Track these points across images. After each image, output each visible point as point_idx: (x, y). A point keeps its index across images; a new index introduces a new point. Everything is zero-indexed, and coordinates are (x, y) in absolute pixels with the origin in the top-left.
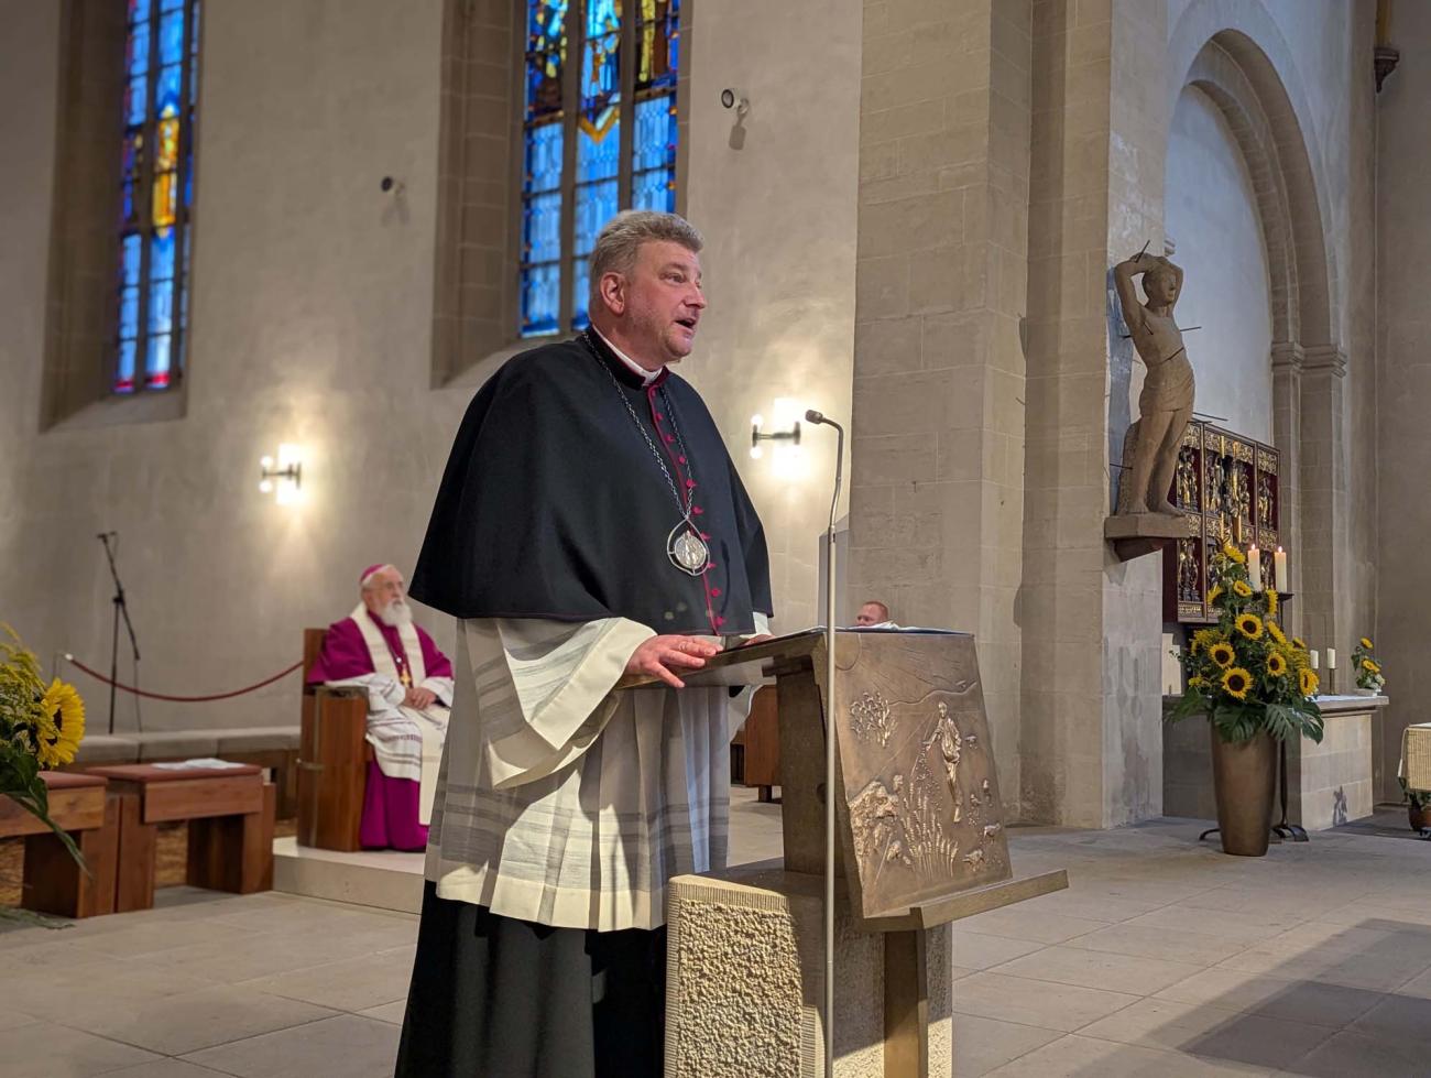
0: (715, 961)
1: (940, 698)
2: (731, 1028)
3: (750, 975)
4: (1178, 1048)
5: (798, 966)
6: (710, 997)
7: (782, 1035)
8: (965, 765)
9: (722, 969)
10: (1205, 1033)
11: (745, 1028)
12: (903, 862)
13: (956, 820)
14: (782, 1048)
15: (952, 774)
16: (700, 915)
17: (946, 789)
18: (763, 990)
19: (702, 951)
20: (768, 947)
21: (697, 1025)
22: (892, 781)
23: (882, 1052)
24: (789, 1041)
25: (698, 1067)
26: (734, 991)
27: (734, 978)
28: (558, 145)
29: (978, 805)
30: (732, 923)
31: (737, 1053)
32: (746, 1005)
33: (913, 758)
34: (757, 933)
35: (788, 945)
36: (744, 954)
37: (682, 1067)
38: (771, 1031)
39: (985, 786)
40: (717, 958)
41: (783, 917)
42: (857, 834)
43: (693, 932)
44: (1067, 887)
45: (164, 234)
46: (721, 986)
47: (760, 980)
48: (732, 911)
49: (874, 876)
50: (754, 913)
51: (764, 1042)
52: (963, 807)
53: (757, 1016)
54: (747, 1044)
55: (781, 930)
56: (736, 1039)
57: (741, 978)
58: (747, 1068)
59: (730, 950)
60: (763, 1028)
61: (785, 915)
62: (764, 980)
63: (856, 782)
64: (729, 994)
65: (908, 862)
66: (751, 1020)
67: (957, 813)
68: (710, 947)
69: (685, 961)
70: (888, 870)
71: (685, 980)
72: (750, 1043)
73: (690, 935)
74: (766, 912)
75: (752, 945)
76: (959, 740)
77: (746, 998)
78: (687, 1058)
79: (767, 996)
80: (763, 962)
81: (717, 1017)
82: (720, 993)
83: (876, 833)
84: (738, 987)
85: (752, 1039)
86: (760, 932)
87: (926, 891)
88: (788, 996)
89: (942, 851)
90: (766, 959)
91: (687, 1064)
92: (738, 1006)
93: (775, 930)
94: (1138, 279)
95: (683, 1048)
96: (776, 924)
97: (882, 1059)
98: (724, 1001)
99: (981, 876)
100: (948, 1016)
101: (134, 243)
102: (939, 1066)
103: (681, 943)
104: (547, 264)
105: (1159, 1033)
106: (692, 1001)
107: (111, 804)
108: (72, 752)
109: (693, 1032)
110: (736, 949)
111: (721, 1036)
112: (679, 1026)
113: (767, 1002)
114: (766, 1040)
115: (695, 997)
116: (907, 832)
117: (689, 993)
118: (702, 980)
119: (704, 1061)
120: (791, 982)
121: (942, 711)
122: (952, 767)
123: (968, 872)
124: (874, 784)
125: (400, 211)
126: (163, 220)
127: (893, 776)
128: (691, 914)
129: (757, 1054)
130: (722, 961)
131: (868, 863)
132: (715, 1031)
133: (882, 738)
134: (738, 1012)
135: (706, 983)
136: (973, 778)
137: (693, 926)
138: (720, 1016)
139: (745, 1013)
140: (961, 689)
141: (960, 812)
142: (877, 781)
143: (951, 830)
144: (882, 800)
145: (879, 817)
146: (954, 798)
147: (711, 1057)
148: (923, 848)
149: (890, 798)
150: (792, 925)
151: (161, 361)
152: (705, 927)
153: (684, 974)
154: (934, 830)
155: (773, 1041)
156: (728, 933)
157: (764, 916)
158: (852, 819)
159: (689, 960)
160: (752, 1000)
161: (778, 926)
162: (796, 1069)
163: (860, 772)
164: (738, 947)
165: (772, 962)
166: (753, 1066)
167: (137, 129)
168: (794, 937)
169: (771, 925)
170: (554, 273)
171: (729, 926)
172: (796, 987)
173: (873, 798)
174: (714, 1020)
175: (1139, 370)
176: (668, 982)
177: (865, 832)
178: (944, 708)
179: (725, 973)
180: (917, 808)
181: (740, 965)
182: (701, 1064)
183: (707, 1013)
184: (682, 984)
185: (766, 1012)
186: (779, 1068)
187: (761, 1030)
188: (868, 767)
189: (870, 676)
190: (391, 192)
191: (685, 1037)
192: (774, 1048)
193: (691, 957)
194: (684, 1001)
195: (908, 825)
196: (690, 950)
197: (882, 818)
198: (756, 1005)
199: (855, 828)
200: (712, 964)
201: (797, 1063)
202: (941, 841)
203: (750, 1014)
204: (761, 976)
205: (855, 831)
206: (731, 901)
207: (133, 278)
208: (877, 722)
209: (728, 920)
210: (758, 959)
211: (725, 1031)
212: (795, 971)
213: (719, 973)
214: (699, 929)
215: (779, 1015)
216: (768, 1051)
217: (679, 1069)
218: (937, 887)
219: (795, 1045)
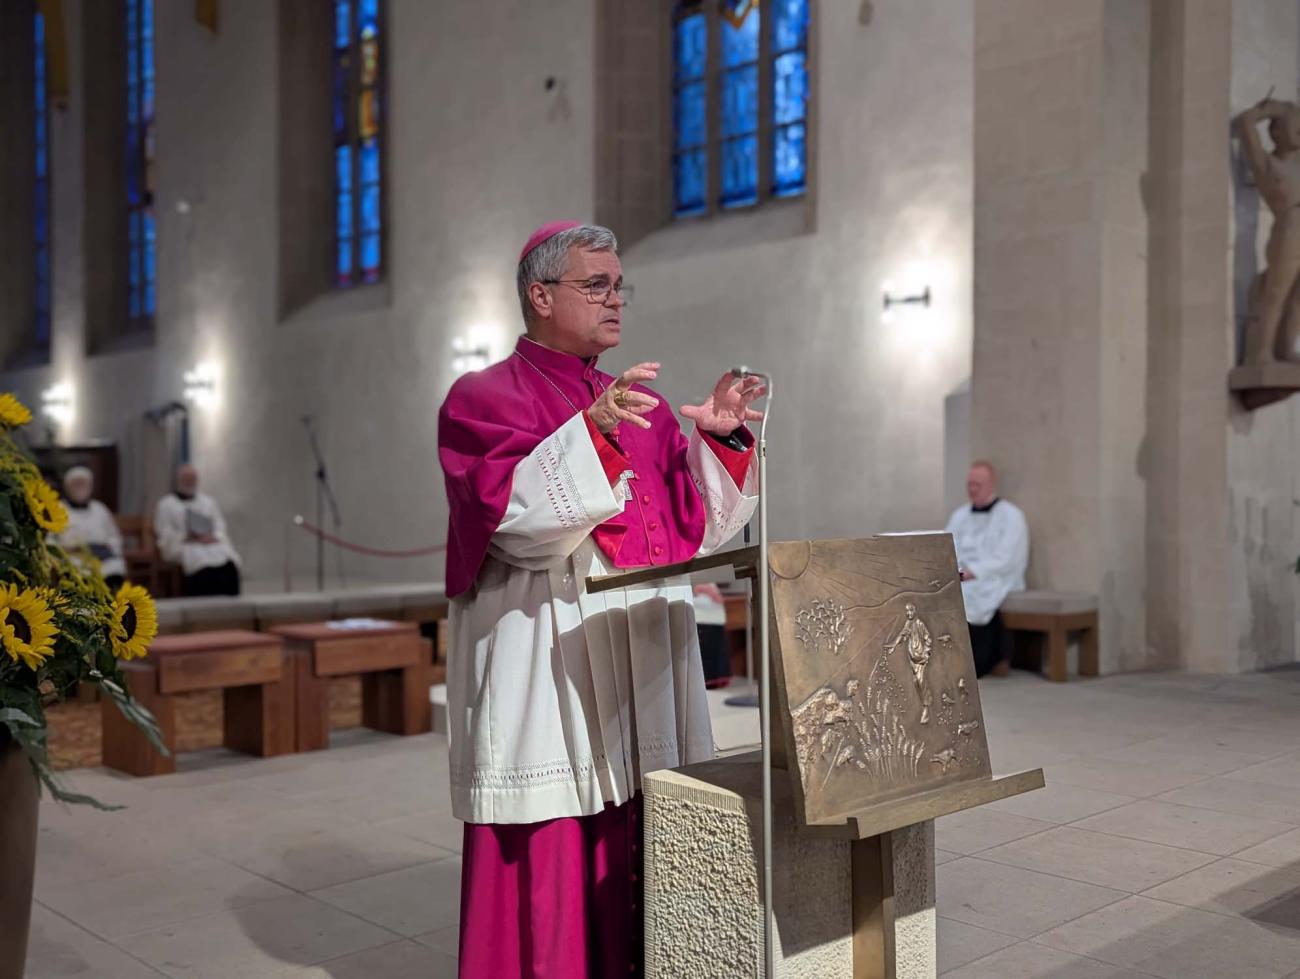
0: (683, 855)
1: (907, 600)
2: (698, 919)
3: (713, 870)
4: (1244, 914)
5: (754, 864)
6: (680, 888)
7: (741, 929)
8: (937, 665)
9: (689, 863)
10: (1277, 898)
11: (710, 919)
12: (855, 767)
13: (923, 720)
14: (742, 942)
15: (919, 676)
16: (669, 810)
17: (912, 692)
18: (725, 886)
19: (673, 845)
20: (728, 845)
21: (670, 913)
22: (846, 687)
23: (851, 945)
24: (748, 935)
25: (672, 953)
26: (700, 884)
27: (700, 872)
28: (702, 36)
29: (951, 704)
30: (697, 820)
31: (704, 943)
32: (711, 899)
33: (871, 662)
34: (718, 831)
35: (745, 844)
36: (708, 850)
37: (659, 952)
38: (732, 925)
39: (961, 684)
40: (685, 852)
41: (740, 817)
42: (800, 743)
43: (665, 826)
44: (1044, 786)
45: (369, 143)
46: (689, 879)
47: (722, 876)
48: (697, 808)
49: (820, 782)
50: (716, 811)
51: (726, 935)
52: (932, 708)
53: (720, 910)
54: (712, 935)
55: (739, 830)
56: (703, 930)
57: (706, 872)
58: (713, 958)
59: (696, 847)
60: (726, 922)
61: (742, 815)
62: (725, 876)
63: (801, 691)
64: (696, 887)
65: (862, 766)
66: (715, 914)
67: (925, 713)
68: (679, 841)
69: (658, 853)
70: (838, 775)
71: (659, 871)
72: (715, 934)
73: (662, 828)
74: (726, 812)
75: (715, 842)
76: (930, 641)
77: (710, 892)
78: (663, 944)
79: (729, 892)
80: (724, 859)
81: (687, 908)
82: (689, 885)
83: (824, 738)
84: (703, 881)
85: (716, 931)
86: (721, 830)
87: (882, 794)
88: (746, 893)
89: (905, 752)
90: (727, 856)
91: (663, 949)
92: (704, 899)
93: (734, 830)
94: (1263, 127)
95: (659, 934)
96: (734, 823)
97: (851, 951)
98: (692, 893)
99: (952, 775)
100: (930, 907)
101: (345, 153)
102: (920, 955)
103: (655, 835)
104: (696, 149)
105: (1226, 898)
106: (666, 891)
107: (287, 661)
108: (145, 646)
109: (667, 920)
110: (702, 845)
111: (691, 926)
112: (655, 914)
113: (728, 897)
114: (728, 933)
115: (668, 887)
116: (864, 736)
117: (663, 884)
118: (674, 872)
119: (676, 948)
120: (748, 880)
121: (910, 613)
122: (919, 669)
123: (936, 772)
124: (822, 691)
125: (562, 108)
126: (367, 130)
127: (847, 683)
128: (662, 808)
129: (721, 945)
130: (690, 856)
131: (813, 770)
132: (685, 921)
133: (833, 644)
134: (704, 904)
135: (677, 875)
136: (946, 676)
137: (665, 820)
138: (689, 906)
139: (710, 906)
140: (935, 588)
141: (928, 712)
142: (827, 687)
143: (915, 731)
144: (832, 707)
145: (828, 724)
146: (921, 699)
147: (683, 945)
148: (882, 751)
149: (842, 704)
150: (748, 825)
151: (371, 258)
152: (674, 822)
153: (658, 865)
154: (895, 732)
155: (734, 935)
156: (694, 829)
157: (724, 815)
158: (795, 728)
159: (662, 852)
160: (716, 894)
161: (736, 826)
162: (755, 963)
163: (805, 679)
164: (703, 843)
165: (732, 859)
166: (718, 957)
167: (343, 52)
168: (750, 836)
169: (730, 824)
170: (703, 158)
171: (695, 823)
172: (752, 885)
173: (821, 705)
174: (684, 911)
175: (1266, 219)
176: (646, 872)
177: (810, 740)
178: (912, 610)
179: (692, 867)
180: (875, 712)
181: (705, 860)
182: (674, 951)
183: (678, 904)
184: (657, 874)
185: (727, 907)
186: (739, 961)
187: (724, 923)
188: (816, 675)
189: (820, 583)
190: (554, 92)
191: (661, 924)
192: (735, 941)
193: (664, 850)
194: (659, 891)
195: (864, 729)
196: (662, 843)
197: (832, 724)
198: (719, 899)
199: (799, 735)
200: (681, 857)
201: (755, 958)
202: (904, 742)
203: (714, 907)
204: (723, 872)
205: (798, 739)
206: (696, 799)
207: (346, 183)
208: (828, 629)
209: (693, 817)
210: (720, 856)
211: (693, 921)
212: (751, 870)
213: (687, 867)
214: (670, 823)
215: (738, 910)
216: (730, 944)
217: (656, 954)
218: (898, 789)
219: (753, 940)
